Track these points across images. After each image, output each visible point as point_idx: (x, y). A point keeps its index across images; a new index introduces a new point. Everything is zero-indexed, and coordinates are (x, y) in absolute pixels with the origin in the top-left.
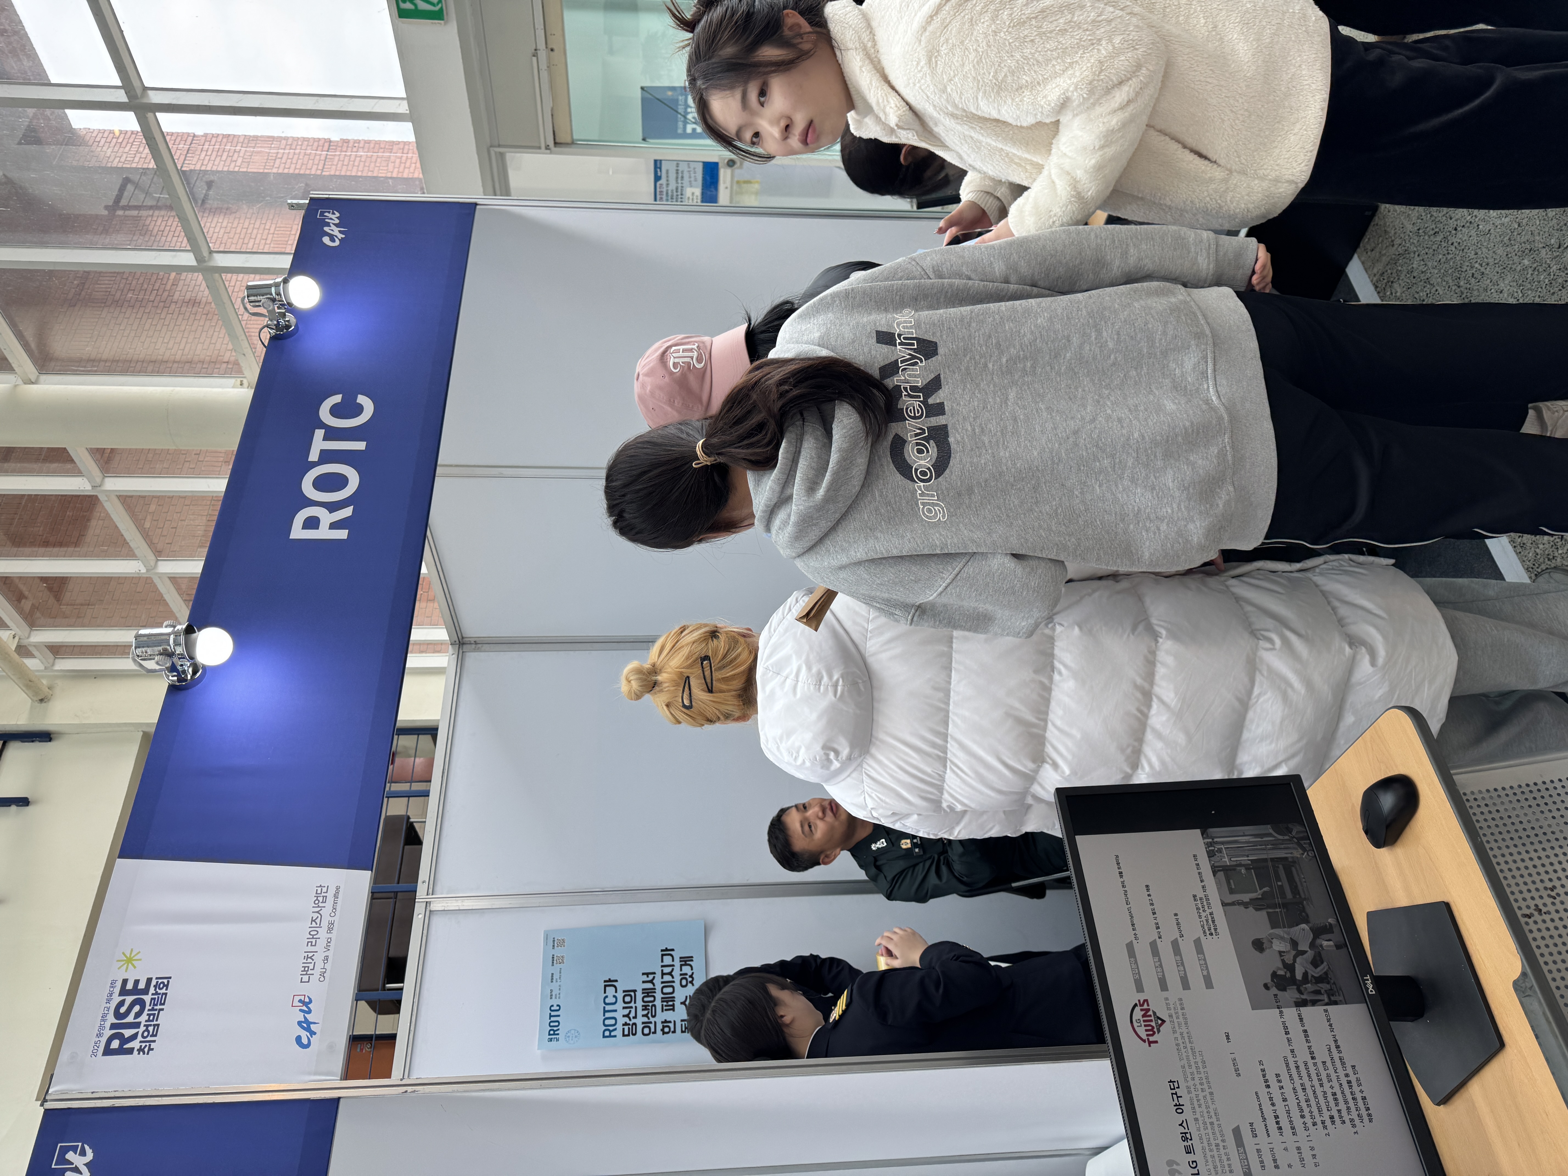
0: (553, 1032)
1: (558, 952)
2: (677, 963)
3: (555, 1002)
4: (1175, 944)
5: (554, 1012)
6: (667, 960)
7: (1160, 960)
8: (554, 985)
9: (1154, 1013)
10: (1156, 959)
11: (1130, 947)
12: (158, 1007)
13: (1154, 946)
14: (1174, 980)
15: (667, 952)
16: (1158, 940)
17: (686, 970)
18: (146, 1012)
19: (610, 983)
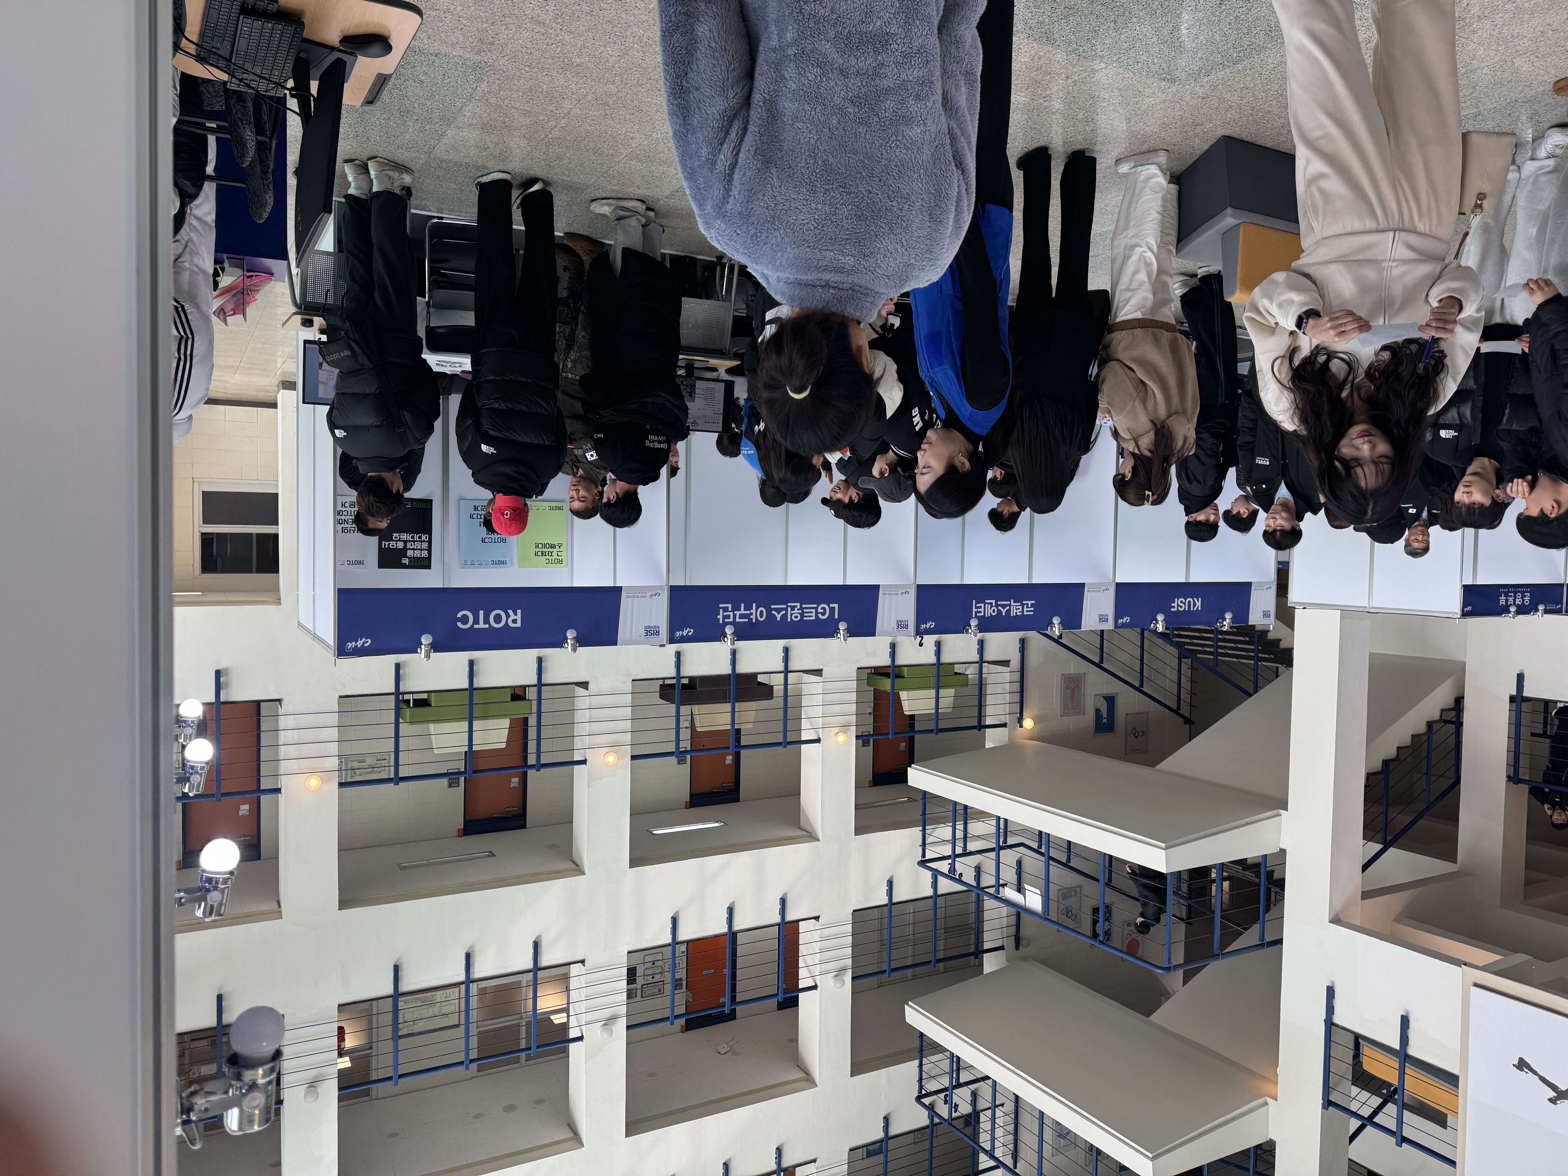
0: (503, 563)
1: (469, 562)
2: (476, 512)
3: (490, 563)
5: (494, 563)
6: (475, 516)
8: (483, 563)
15: (471, 517)
17: (479, 508)
19: (483, 541)
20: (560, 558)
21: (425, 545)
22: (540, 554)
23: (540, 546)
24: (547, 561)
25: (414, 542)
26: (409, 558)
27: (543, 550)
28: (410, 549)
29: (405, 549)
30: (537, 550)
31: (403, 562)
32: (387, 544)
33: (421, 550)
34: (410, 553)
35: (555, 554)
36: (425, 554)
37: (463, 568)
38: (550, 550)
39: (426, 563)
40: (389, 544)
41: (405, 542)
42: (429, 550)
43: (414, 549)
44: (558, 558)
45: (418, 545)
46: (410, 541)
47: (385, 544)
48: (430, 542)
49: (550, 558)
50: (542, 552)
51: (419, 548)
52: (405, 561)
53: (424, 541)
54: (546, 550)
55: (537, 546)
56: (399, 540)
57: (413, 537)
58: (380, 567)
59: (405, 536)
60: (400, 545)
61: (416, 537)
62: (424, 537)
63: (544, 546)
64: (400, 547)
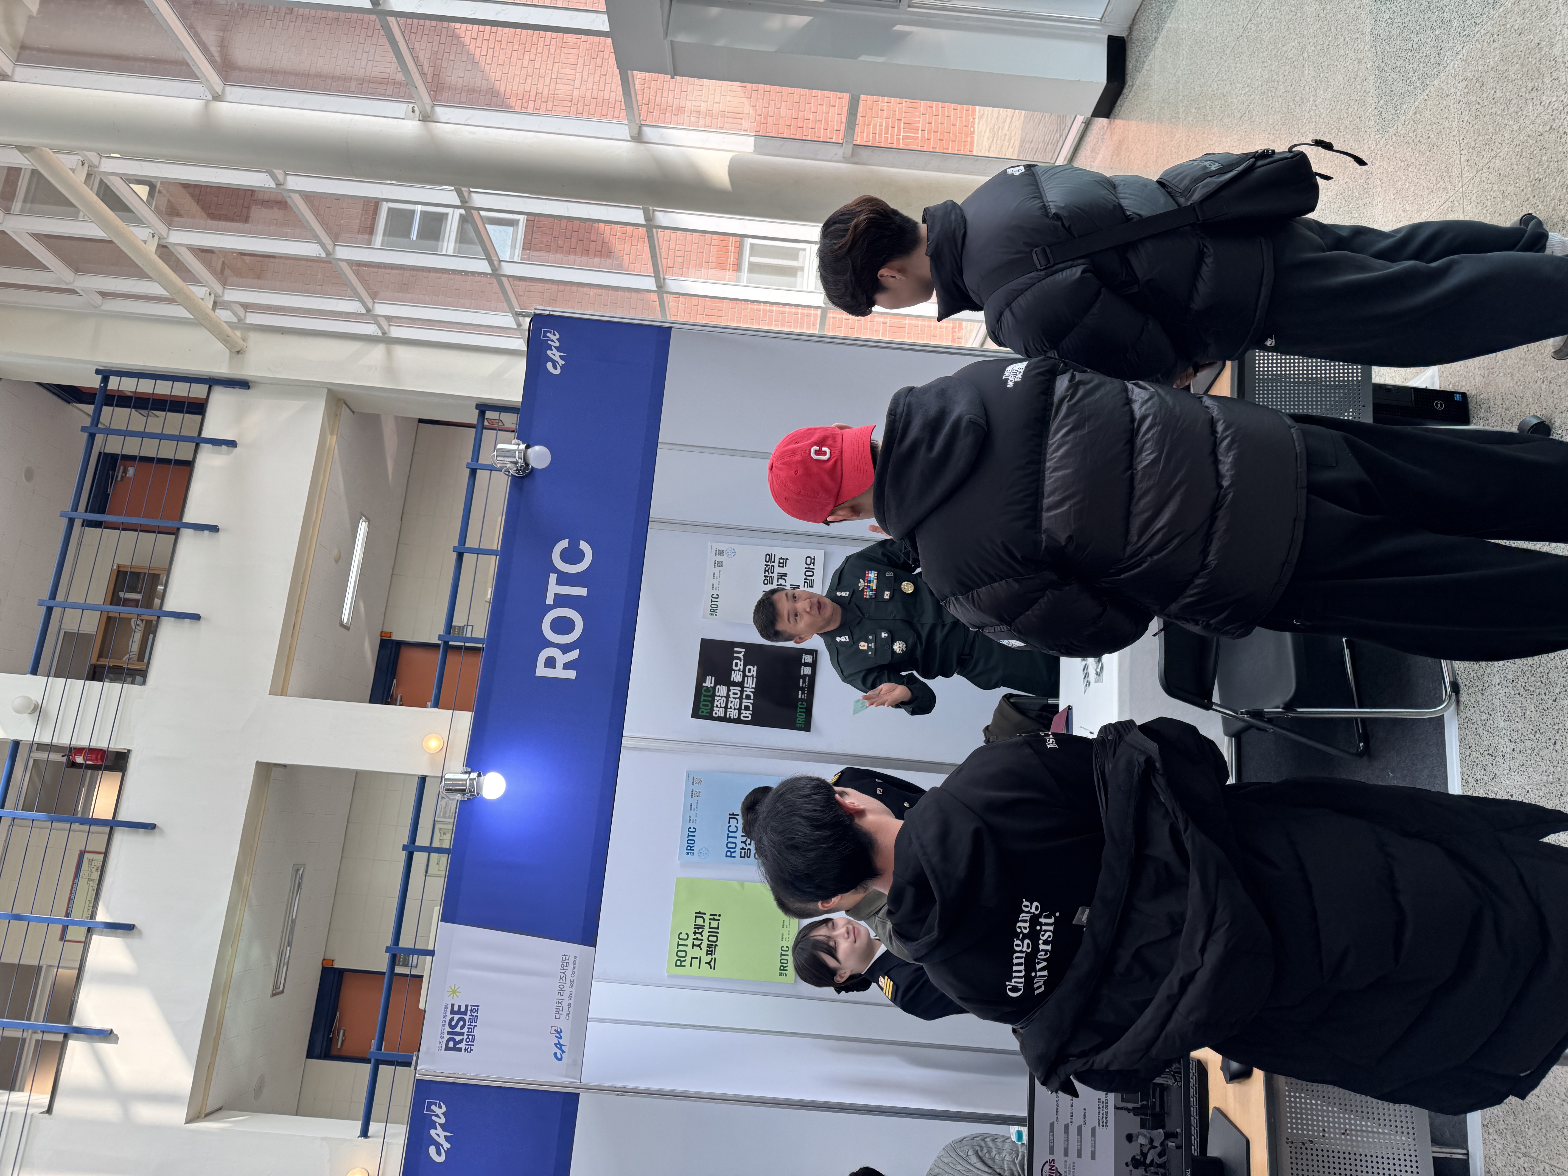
0: (690, 848)
1: (696, 788)
3: (692, 825)
4: (1080, 1129)
5: (691, 833)
7: (1068, 1137)
8: (692, 813)
9: (1056, 1168)
10: (1066, 1136)
11: (1052, 1125)
12: (473, 1024)
13: (1066, 1127)
14: (1073, 1151)
16: (1070, 1124)
18: (467, 1026)
20: (687, 963)
21: (733, 714)
22: (700, 921)
23: (714, 924)
24: (683, 936)
25: (741, 698)
26: (714, 688)
27: (707, 929)
28: (729, 690)
29: (729, 684)
30: (707, 917)
31: (708, 678)
32: (741, 655)
33: (726, 708)
34: (722, 690)
35: (697, 952)
36: (719, 712)
37: (688, 775)
38: (705, 942)
39: (703, 711)
40: (739, 659)
41: (741, 685)
42: (725, 719)
43: (728, 697)
44: (688, 958)
45: (734, 703)
46: (742, 692)
47: (740, 652)
48: (738, 721)
49: (689, 942)
50: (702, 927)
51: (730, 705)
52: (709, 682)
53: (740, 713)
54: (706, 934)
55: (714, 917)
56: (744, 676)
57: (748, 697)
58: (704, 642)
59: (750, 685)
60: (736, 677)
61: (746, 702)
62: (747, 714)
63: (714, 932)
64: (733, 676)
